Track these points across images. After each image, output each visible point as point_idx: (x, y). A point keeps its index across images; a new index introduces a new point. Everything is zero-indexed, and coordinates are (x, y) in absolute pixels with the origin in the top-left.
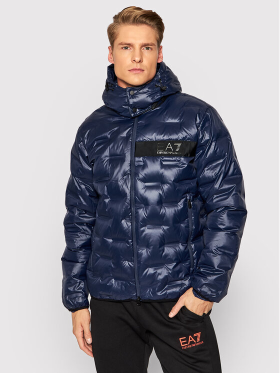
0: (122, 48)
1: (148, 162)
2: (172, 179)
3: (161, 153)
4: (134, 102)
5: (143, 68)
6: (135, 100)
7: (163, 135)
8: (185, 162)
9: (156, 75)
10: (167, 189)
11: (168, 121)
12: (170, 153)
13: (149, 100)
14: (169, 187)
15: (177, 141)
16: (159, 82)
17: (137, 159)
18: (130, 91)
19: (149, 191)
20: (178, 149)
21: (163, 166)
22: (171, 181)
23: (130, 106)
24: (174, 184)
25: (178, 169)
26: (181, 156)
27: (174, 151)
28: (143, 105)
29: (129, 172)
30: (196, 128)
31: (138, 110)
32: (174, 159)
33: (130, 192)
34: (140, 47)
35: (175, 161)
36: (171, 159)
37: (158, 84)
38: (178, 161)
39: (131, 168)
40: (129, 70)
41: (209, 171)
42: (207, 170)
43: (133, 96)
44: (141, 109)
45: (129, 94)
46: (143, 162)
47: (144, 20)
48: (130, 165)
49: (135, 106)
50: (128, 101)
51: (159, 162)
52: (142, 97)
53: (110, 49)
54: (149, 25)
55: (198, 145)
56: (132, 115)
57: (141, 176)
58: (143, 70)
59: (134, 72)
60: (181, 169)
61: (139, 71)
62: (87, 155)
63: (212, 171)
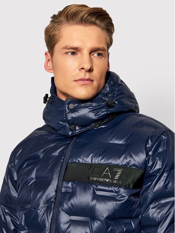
0: (67, 53)
1: (78, 190)
2: (105, 216)
3: (95, 179)
4: (73, 118)
5: (92, 78)
6: (74, 115)
7: (101, 158)
8: (124, 195)
9: (104, 87)
10: (97, 227)
11: (111, 142)
12: (107, 180)
13: (92, 116)
14: (99, 225)
15: (117, 166)
16: (106, 95)
17: (65, 184)
18: (70, 103)
19: (74, 227)
20: (117, 177)
21: (95, 197)
22: (103, 217)
23: (68, 122)
24: (106, 222)
25: (114, 202)
26: (120, 186)
27: (113, 179)
28: (84, 122)
29: (53, 200)
30: (145, 152)
31: (77, 128)
32: (110, 189)
33: (51, 225)
34: (89, 52)
35: (112, 191)
36: (107, 188)
37: (105, 97)
38: (116, 192)
39: (56, 194)
40: (75, 81)
41: (154, 210)
42: (153, 208)
43: (73, 111)
44: (82, 126)
45: (68, 108)
46: (72, 189)
47: (93, 19)
48: (56, 191)
49: (74, 122)
50: (66, 116)
51: (91, 191)
52: (84, 112)
53: (49, 54)
54: (100, 26)
55: (146, 175)
56: (70, 133)
57: (65, 206)
58: (93, 81)
59: (82, 82)
60: (118, 203)
61: (88, 82)
62: (16, 179)
63: (159, 211)
